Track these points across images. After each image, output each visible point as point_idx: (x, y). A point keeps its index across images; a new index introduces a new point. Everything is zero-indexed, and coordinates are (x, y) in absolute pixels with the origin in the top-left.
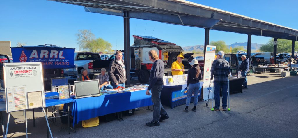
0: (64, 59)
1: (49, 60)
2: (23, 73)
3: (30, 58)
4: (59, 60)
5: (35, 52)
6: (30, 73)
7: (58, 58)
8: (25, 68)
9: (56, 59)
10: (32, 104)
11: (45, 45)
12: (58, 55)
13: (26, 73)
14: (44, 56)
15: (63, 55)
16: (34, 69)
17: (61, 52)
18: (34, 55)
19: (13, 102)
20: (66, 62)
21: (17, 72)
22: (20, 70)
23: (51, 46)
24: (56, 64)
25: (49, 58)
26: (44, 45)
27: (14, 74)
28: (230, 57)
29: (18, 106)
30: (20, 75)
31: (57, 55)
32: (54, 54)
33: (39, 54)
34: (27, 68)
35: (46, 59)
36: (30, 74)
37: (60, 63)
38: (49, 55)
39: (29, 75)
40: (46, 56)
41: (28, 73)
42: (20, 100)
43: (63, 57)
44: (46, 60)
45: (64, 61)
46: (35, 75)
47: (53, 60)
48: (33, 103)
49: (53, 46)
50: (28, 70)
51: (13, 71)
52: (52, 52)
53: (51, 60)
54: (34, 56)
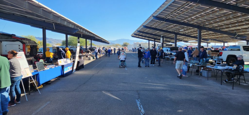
28: (56, 49)
29: (24, 75)
42: (24, 72)
50: (20, 56)
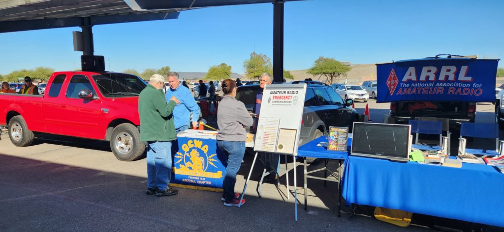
0: (471, 83)
1: (438, 85)
2: (281, 100)
3: (403, 80)
4: (457, 85)
5: (412, 70)
6: (290, 100)
7: (456, 80)
8: (285, 92)
9: (451, 82)
10: (281, 147)
11: (437, 56)
12: (457, 74)
13: (285, 100)
14: (428, 77)
15: (467, 75)
16: (295, 95)
17: (464, 69)
18: (410, 75)
19: (262, 138)
20: (475, 88)
21: (276, 97)
22: (280, 95)
23: (450, 56)
24: (451, 93)
25: (437, 80)
26: (435, 56)
27: (272, 100)
29: (266, 145)
30: (278, 102)
31: (454, 75)
32: (448, 73)
33: (418, 74)
34: (288, 92)
35: (431, 82)
36: (289, 102)
37: (459, 90)
38: (437, 74)
39: (287, 104)
40: (432, 78)
41: (288, 100)
42: (270, 137)
43: (469, 79)
44: (430, 85)
45: (471, 87)
46: (294, 104)
47: (445, 85)
48: (283, 146)
49: (452, 57)
50: (288, 95)
51: (272, 96)
52: (444, 69)
53: (441, 85)
54: (410, 77)
